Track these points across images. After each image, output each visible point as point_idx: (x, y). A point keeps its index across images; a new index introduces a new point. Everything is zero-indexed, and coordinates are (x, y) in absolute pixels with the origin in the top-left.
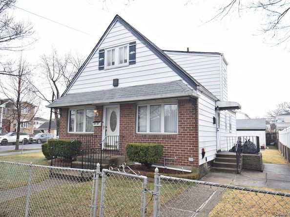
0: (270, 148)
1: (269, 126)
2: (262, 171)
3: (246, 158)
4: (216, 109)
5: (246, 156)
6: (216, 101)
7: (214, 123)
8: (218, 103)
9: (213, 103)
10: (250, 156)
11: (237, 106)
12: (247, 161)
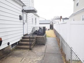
0: (51, 30)
1: (51, 23)
2: (44, 45)
3: (37, 38)
4: (22, 11)
5: (37, 37)
6: (23, 6)
7: (20, 19)
8: (24, 7)
9: (21, 7)
10: (39, 37)
11: (34, 9)
12: (38, 40)
